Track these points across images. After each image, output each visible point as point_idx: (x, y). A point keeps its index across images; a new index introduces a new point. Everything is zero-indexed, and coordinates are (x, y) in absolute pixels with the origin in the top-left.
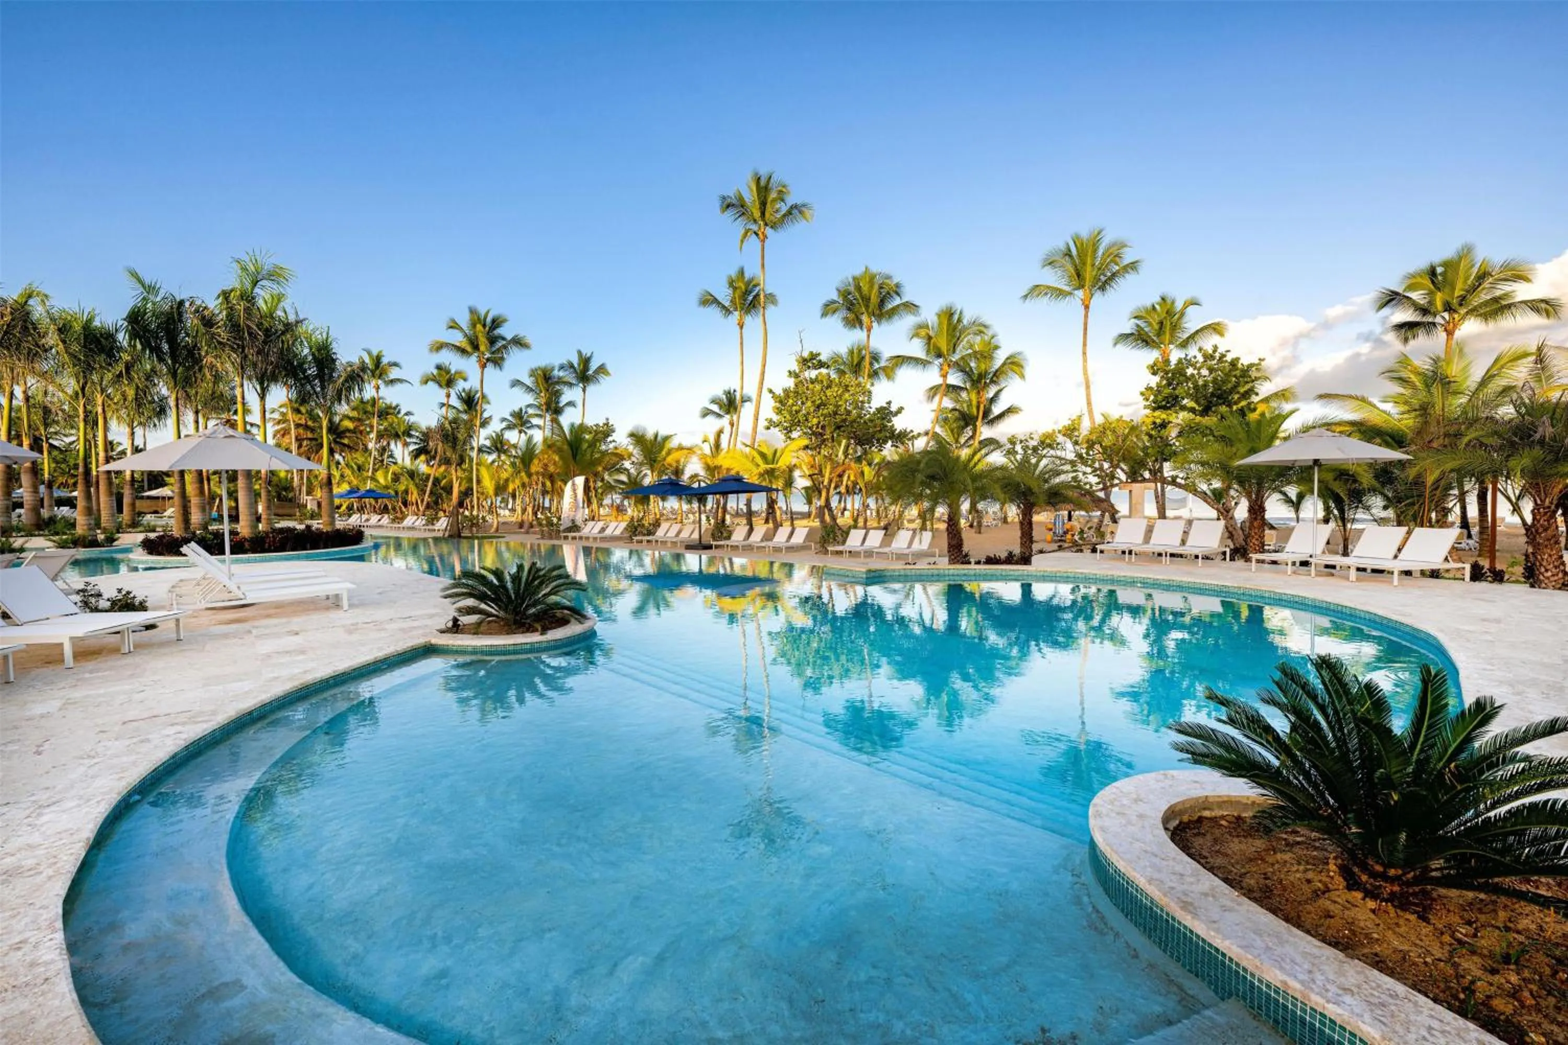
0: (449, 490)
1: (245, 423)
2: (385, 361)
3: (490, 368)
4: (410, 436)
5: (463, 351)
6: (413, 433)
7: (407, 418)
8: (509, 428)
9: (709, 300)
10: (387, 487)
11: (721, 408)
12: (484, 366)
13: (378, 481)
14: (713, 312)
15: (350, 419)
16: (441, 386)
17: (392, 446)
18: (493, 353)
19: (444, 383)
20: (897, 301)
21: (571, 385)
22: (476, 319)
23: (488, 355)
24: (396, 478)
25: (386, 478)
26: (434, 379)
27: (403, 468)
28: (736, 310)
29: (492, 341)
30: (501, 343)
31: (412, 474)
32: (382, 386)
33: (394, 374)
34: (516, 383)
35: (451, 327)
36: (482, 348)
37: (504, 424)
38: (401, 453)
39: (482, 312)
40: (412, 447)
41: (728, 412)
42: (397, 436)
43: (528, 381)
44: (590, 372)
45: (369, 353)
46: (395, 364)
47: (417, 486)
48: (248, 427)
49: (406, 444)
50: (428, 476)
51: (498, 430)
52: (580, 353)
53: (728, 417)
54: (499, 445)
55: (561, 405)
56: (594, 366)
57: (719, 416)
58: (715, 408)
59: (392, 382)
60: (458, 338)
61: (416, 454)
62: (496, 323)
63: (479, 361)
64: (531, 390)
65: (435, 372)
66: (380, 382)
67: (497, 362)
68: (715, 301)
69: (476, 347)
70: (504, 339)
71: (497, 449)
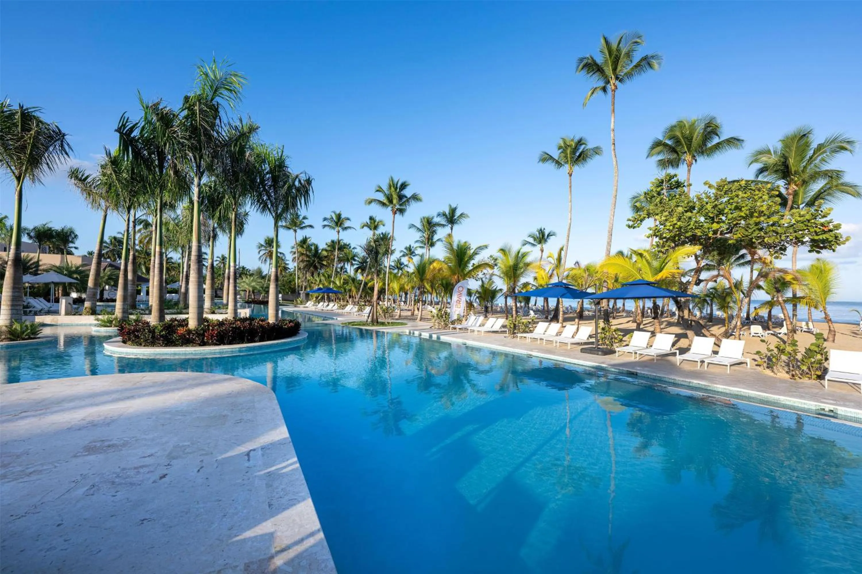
0: (372, 289)
1: (277, 252)
2: (343, 216)
3: (398, 216)
4: (355, 260)
5: (384, 204)
6: (356, 258)
7: (353, 250)
8: (404, 256)
9: (546, 158)
10: (340, 287)
11: (535, 240)
12: (395, 213)
13: (336, 284)
14: (550, 166)
15: (326, 250)
16: (371, 229)
17: (346, 266)
18: (401, 205)
19: (373, 227)
20: (716, 140)
21: (444, 226)
22: (393, 185)
23: (398, 207)
24: (346, 282)
25: (340, 282)
26: (367, 225)
27: (349, 276)
28: (567, 162)
29: (401, 197)
30: (404, 199)
31: (354, 280)
32: (341, 231)
33: (347, 224)
34: (412, 226)
35: (377, 191)
36: (395, 201)
37: (402, 254)
38: (350, 269)
39: (396, 180)
40: (355, 266)
41: (540, 242)
42: (348, 260)
43: (419, 225)
44: (455, 217)
45: (334, 212)
46: (348, 219)
47: (356, 287)
48: (279, 255)
49: (352, 265)
50: (362, 281)
51: (398, 257)
52: (450, 206)
53: (539, 246)
54: (399, 265)
55: (434, 240)
56: (458, 213)
57: (533, 245)
58: (531, 240)
59: (346, 228)
60: (381, 197)
61: (356, 270)
62: (404, 186)
63: (392, 210)
64: (420, 230)
65: (368, 221)
66: (340, 228)
67: (402, 211)
68: (551, 158)
69: (391, 201)
70: (406, 197)
71: (398, 267)
